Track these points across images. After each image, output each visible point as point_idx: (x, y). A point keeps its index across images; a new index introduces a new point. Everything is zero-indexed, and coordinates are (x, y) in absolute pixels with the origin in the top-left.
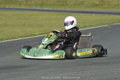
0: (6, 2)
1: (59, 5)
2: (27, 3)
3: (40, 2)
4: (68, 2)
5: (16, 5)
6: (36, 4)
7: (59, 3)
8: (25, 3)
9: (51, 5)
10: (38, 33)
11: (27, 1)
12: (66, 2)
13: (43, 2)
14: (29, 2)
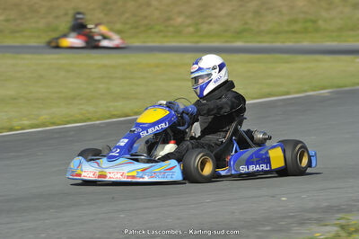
0: (136, 28)
1: (294, 32)
2: (198, 31)
3: (236, 25)
4: (320, 23)
5: (165, 37)
6: (226, 31)
7: (295, 27)
8: (191, 29)
9: (269, 32)
10: (26, 122)
11: (197, 24)
12: (314, 22)
13: (246, 23)
14: (205, 27)
